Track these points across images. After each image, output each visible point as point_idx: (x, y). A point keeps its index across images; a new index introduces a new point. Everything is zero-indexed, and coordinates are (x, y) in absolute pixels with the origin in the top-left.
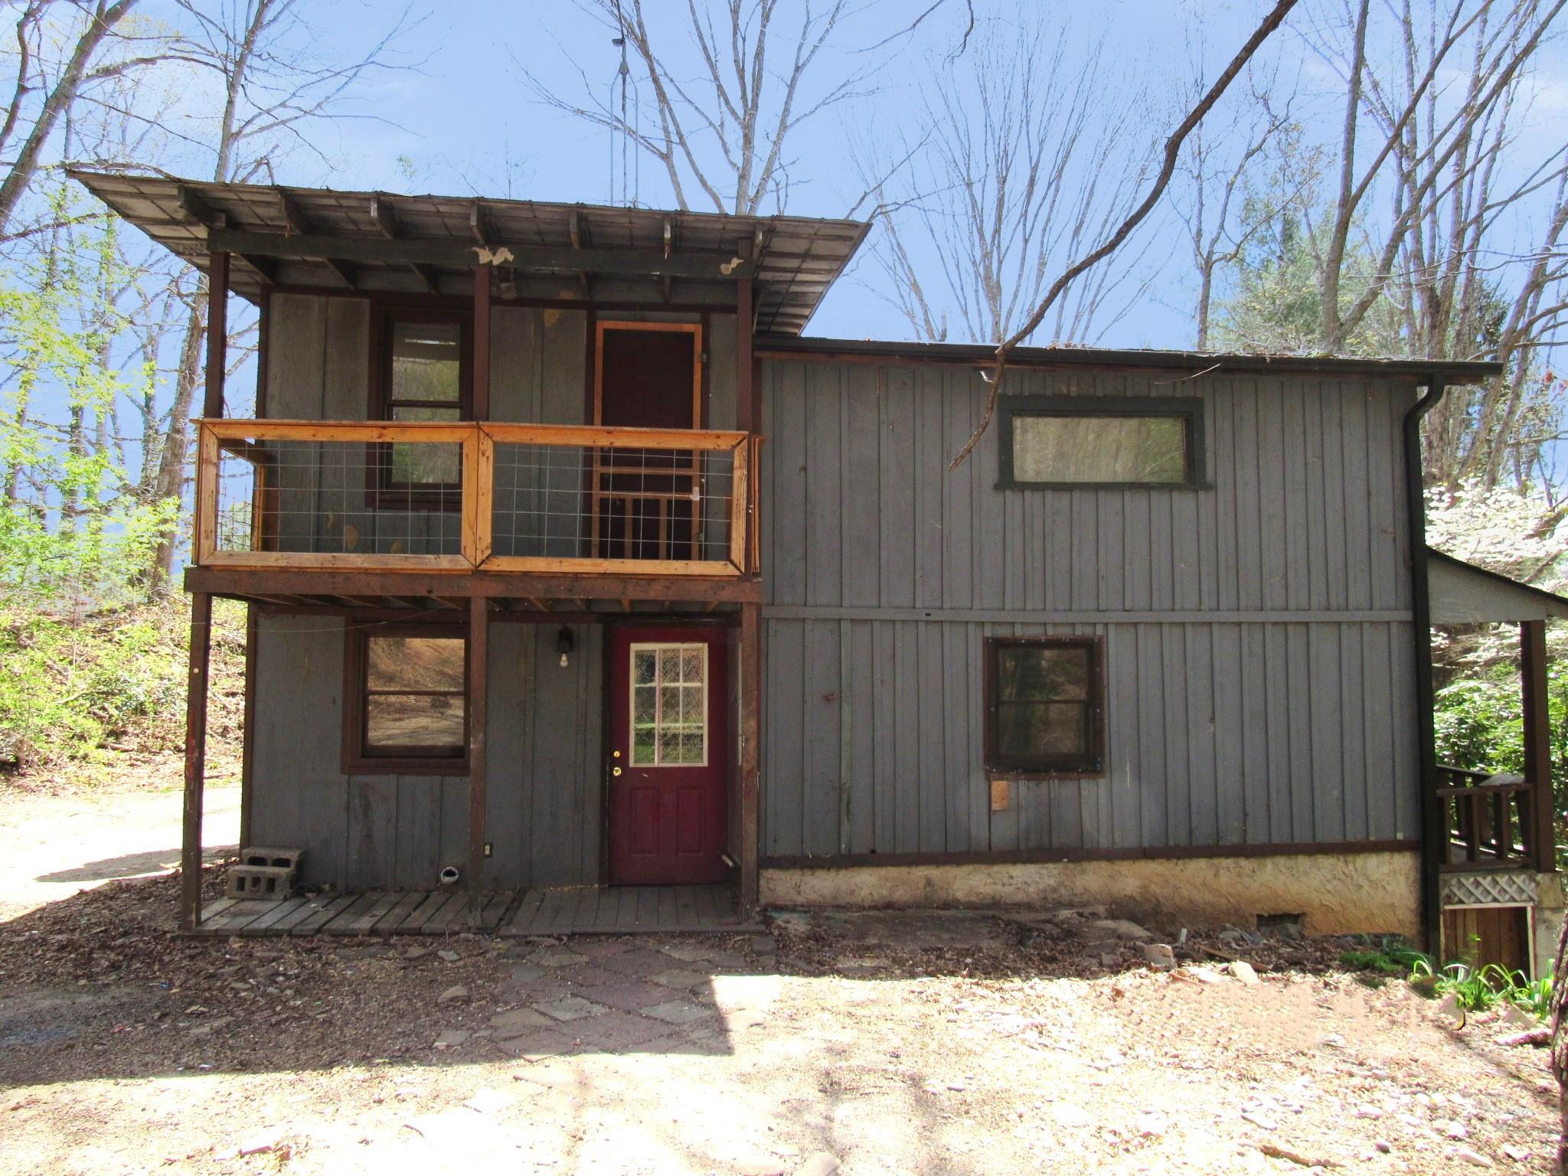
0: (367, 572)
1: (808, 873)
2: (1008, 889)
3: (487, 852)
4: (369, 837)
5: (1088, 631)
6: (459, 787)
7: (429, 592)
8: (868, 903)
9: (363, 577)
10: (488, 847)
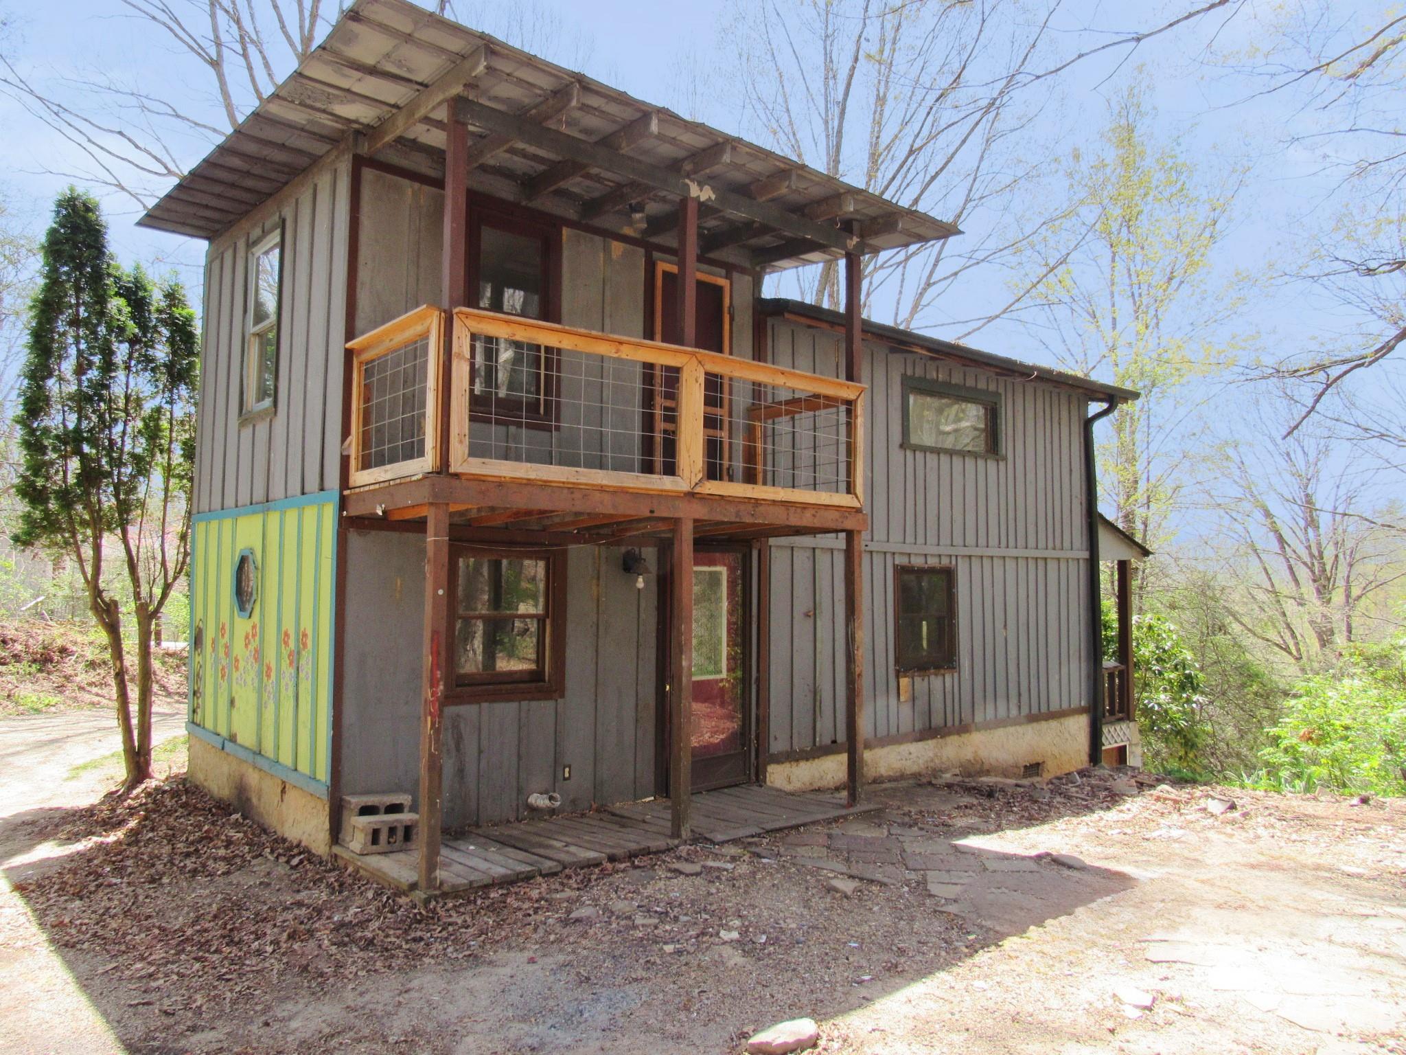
0: (602, 489)
1: (794, 764)
2: (909, 763)
3: (567, 775)
4: (461, 772)
5: (945, 562)
6: (542, 710)
7: (652, 512)
8: (832, 785)
9: (597, 494)
10: (567, 770)
